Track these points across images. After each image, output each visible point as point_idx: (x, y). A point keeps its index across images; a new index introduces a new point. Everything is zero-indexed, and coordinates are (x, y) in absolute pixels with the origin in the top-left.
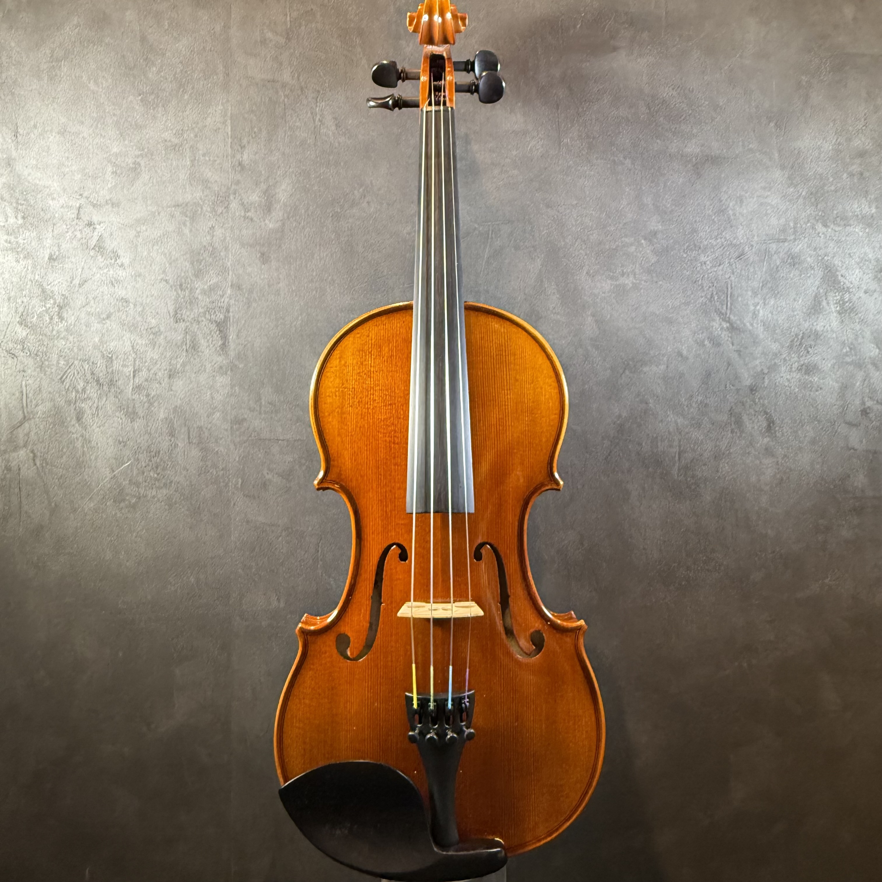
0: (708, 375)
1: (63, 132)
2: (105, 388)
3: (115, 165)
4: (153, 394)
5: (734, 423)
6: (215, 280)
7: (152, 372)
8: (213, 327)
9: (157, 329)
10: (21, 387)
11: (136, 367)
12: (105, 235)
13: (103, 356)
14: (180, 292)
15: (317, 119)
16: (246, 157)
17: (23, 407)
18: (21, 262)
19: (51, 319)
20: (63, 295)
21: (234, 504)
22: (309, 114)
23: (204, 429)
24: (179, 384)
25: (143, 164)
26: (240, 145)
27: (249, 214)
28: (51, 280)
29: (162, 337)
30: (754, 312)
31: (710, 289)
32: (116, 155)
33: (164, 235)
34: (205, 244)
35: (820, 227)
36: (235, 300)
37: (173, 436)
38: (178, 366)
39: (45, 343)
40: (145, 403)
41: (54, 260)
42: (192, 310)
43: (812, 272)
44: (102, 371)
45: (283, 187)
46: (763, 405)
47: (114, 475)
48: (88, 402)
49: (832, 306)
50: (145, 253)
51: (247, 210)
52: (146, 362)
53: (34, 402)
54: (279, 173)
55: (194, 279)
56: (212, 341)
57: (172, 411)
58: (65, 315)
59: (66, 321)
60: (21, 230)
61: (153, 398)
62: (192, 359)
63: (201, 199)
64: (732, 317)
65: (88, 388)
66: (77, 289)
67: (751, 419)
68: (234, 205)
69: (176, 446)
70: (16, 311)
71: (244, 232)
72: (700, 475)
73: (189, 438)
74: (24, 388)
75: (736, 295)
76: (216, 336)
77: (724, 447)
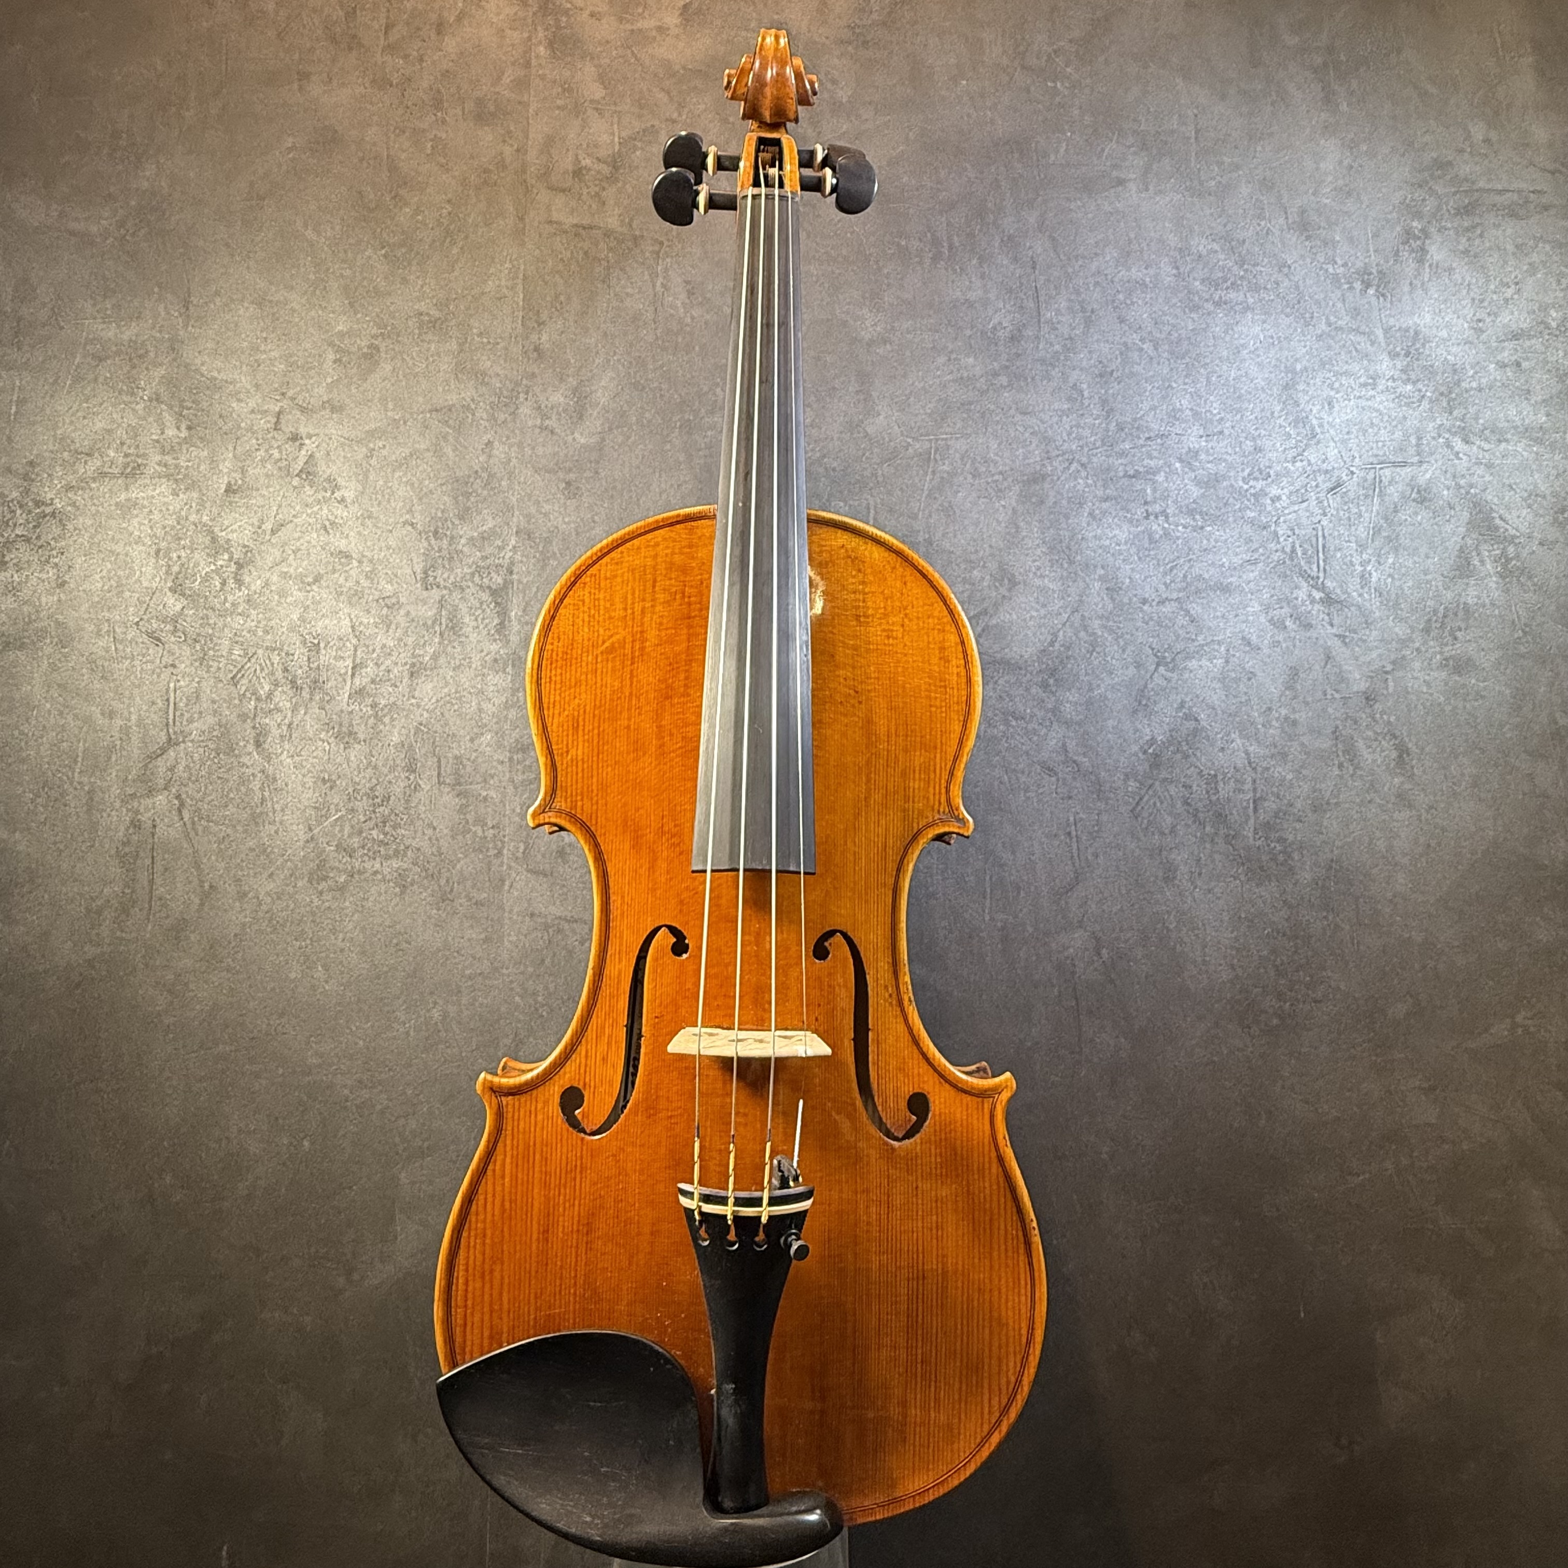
0: (1294, 673)
1: (260, 303)
2: (306, 694)
3: (339, 350)
4: (383, 702)
5: (1343, 752)
6: (490, 525)
7: (383, 668)
8: (485, 596)
9: (394, 600)
10: (168, 690)
11: (358, 661)
12: (317, 455)
13: (304, 642)
14: (433, 542)
15: (658, 284)
16: (544, 338)
17: (167, 725)
18: (181, 496)
19: (224, 583)
20: (245, 546)
21: (511, 886)
22: (647, 277)
23: (465, 761)
24: (427, 689)
25: (383, 349)
26: (536, 322)
27: (547, 422)
28: (226, 523)
29: (402, 612)
30: (1362, 577)
31: (1290, 540)
32: (341, 335)
33: (411, 455)
34: (476, 468)
35: (1458, 444)
36: (522, 556)
37: (414, 771)
38: (427, 658)
39: (211, 622)
40: (369, 717)
41: (235, 492)
42: (451, 570)
43: (1453, 512)
44: (301, 667)
45: (603, 383)
46: (1389, 723)
47: (312, 838)
48: (276, 716)
49: (1488, 566)
50: (381, 483)
51: (545, 417)
52: (374, 650)
53: (187, 716)
54: (597, 361)
55: (457, 522)
56: (483, 619)
57: (412, 732)
58: (247, 579)
59: (248, 588)
60: (184, 447)
61: (382, 710)
62: (449, 648)
63: (473, 400)
64: (1328, 583)
65: (277, 693)
66: (268, 537)
67: (1370, 747)
68: (525, 410)
69: (417, 788)
70: (167, 573)
71: (540, 450)
72: (1291, 838)
73: (439, 774)
74: (172, 695)
75: (1332, 548)
76: (490, 610)
77: (1329, 793)
